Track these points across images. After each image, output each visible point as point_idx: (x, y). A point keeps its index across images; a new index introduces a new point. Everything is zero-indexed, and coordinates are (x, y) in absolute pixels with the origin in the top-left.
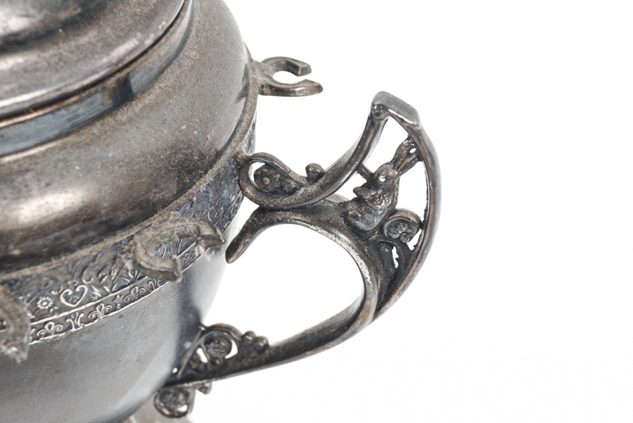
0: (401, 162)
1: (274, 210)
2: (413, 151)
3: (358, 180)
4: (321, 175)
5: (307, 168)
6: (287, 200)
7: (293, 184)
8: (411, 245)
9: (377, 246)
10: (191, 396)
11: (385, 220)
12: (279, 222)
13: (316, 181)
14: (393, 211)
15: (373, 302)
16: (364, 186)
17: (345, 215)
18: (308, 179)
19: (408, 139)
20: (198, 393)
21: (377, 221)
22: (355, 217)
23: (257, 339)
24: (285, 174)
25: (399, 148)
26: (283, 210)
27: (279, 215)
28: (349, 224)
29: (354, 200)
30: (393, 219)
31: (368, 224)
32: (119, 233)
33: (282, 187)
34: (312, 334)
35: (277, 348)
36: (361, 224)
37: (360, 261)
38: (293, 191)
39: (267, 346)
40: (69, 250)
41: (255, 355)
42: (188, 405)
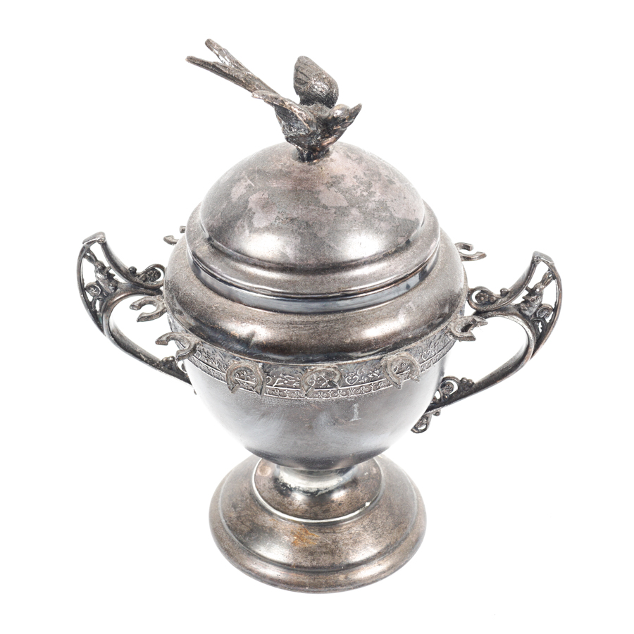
0: (545, 282)
1: (487, 312)
2: (551, 276)
3: (525, 293)
4: (507, 293)
5: (501, 291)
6: (492, 307)
7: (495, 299)
8: (548, 320)
9: (533, 322)
10: (429, 419)
11: (537, 310)
12: (489, 317)
13: (506, 295)
14: (541, 305)
15: (532, 350)
16: (527, 295)
17: (520, 310)
18: (501, 295)
19: (549, 270)
20: (433, 416)
21: (534, 310)
22: (525, 310)
23: (468, 381)
24: (491, 295)
25: (545, 275)
26: (491, 311)
27: (490, 314)
28: (522, 313)
29: (523, 302)
30: (540, 309)
31: (530, 312)
32: (442, 325)
33: (489, 301)
34: (498, 373)
35: (479, 383)
36: (527, 313)
37: (528, 330)
38: (494, 302)
39: (473, 383)
40: (427, 334)
41: (468, 389)
42: (427, 425)
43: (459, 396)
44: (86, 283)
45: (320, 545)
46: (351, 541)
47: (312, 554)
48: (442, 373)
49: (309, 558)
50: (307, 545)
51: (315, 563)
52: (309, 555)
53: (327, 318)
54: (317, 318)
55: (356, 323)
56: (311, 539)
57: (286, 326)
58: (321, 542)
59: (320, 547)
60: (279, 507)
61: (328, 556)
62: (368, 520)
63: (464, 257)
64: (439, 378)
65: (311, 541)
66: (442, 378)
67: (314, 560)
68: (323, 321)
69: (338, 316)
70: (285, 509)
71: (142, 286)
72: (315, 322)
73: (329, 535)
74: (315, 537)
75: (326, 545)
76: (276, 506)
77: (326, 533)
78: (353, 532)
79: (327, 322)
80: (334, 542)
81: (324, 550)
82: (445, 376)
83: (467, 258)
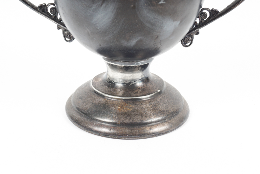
10: (193, 37)
20: (195, 35)
39: (218, 12)
41: (215, 15)
42: (192, 41)
43: (210, 19)
45: (134, 110)
46: (152, 109)
48: (200, 6)
49: (128, 118)
50: (126, 111)
51: (131, 121)
52: (128, 116)
56: (128, 107)
58: (134, 109)
59: (134, 111)
60: (108, 93)
61: (139, 116)
62: (160, 99)
64: (199, 9)
65: (128, 109)
66: (201, 9)
67: (131, 119)
70: (111, 93)
73: (139, 105)
74: (130, 106)
75: (137, 110)
76: (106, 93)
77: (137, 104)
78: (152, 104)
80: (142, 109)
81: (136, 113)
82: (202, 8)
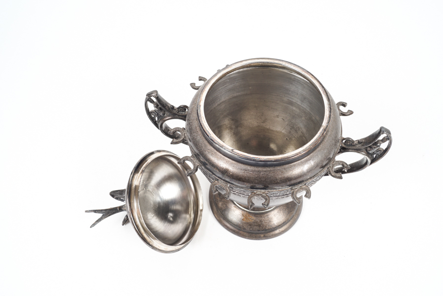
5: (358, 140)
6: (352, 147)
27: (351, 150)
33: (351, 144)
38: (354, 145)
44: (150, 110)
45: (255, 222)
47: (250, 225)
49: (249, 227)
50: (248, 221)
51: (251, 229)
53: (265, 169)
54: (260, 169)
55: (280, 173)
57: (243, 171)
63: (342, 114)
65: (251, 220)
68: (263, 171)
69: (272, 169)
71: (176, 114)
72: (258, 171)
73: (259, 218)
74: (252, 218)
75: (257, 222)
77: (257, 217)
79: (265, 171)
80: (261, 221)
81: (256, 224)
83: (343, 114)
